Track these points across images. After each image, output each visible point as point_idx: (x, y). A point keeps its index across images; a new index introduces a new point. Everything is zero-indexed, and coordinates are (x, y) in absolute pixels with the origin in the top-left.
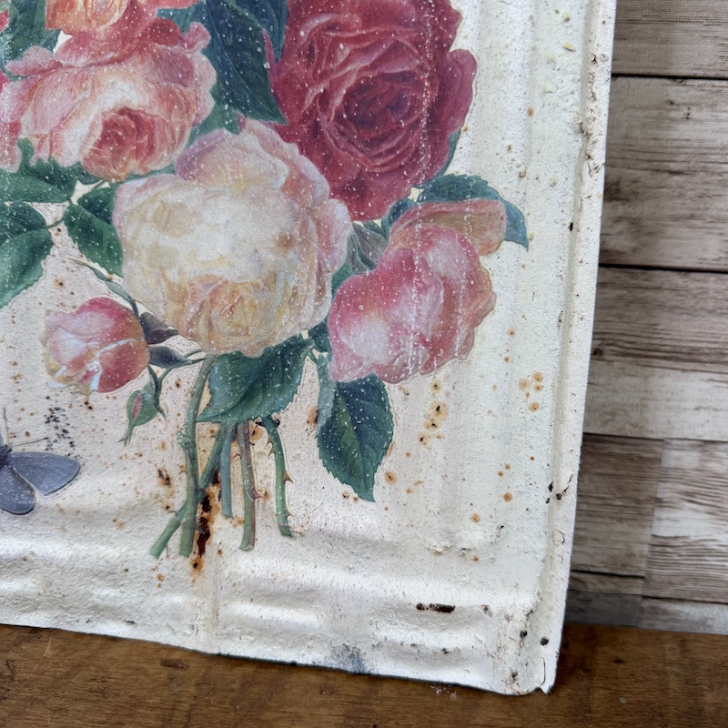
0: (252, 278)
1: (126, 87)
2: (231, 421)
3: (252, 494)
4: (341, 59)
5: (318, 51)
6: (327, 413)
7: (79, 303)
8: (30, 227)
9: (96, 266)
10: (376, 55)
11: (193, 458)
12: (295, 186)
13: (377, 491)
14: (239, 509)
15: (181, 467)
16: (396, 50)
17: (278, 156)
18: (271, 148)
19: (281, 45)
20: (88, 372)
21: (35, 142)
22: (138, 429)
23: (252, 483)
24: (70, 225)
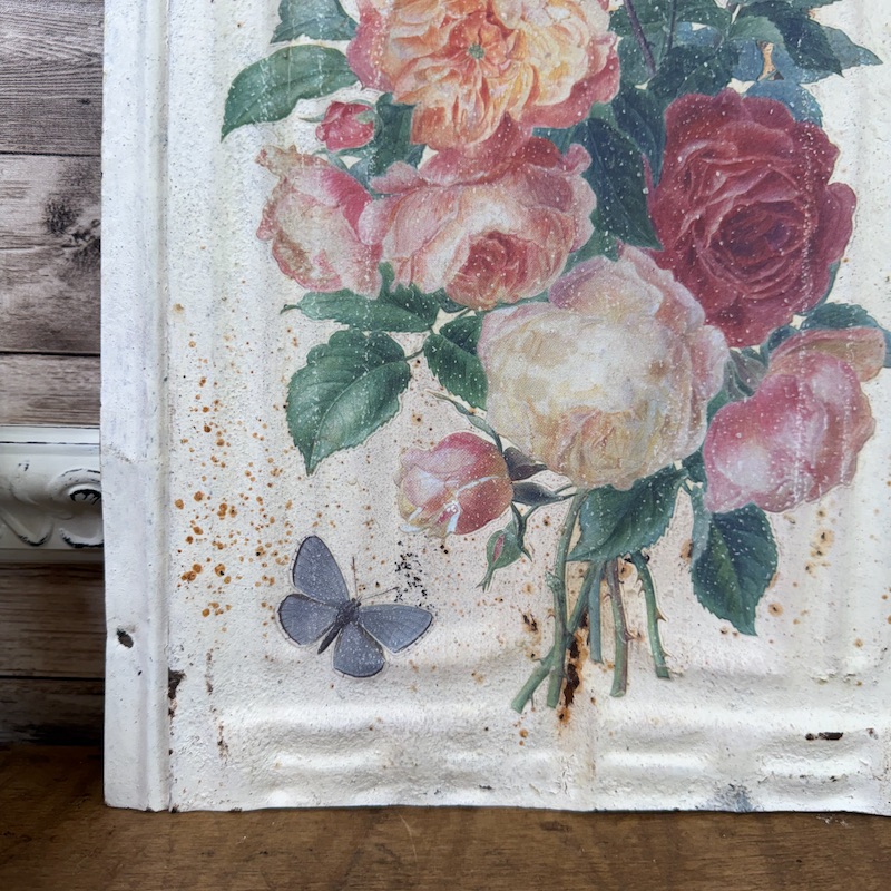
0: (624, 408)
1: (497, 209)
2: (600, 558)
3: (624, 636)
4: (718, 186)
5: (696, 177)
6: (702, 546)
7: (438, 440)
8: (389, 359)
9: (458, 399)
10: (752, 184)
11: (562, 601)
12: (670, 312)
13: (759, 625)
14: (609, 653)
15: (550, 610)
16: (772, 180)
17: (653, 283)
18: (646, 275)
19: (660, 170)
20: (445, 513)
21: (396, 266)
22: (499, 573)
23: (624, 624)
24: (431, 356)
